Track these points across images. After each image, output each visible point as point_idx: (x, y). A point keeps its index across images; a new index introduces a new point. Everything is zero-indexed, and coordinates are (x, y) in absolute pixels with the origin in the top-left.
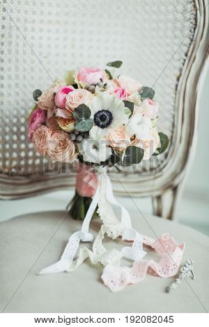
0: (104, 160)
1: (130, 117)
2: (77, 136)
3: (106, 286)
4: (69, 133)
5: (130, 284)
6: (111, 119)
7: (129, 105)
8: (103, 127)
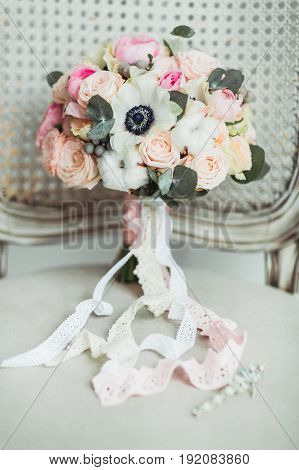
0: (135, 187)
1: (179, 118)
2: (95, 146)
3: (97, 396)
4: (86, 142)
5: (136, 396)
6: (151, 120)
7: (179, 98)
8: (137, 133)
